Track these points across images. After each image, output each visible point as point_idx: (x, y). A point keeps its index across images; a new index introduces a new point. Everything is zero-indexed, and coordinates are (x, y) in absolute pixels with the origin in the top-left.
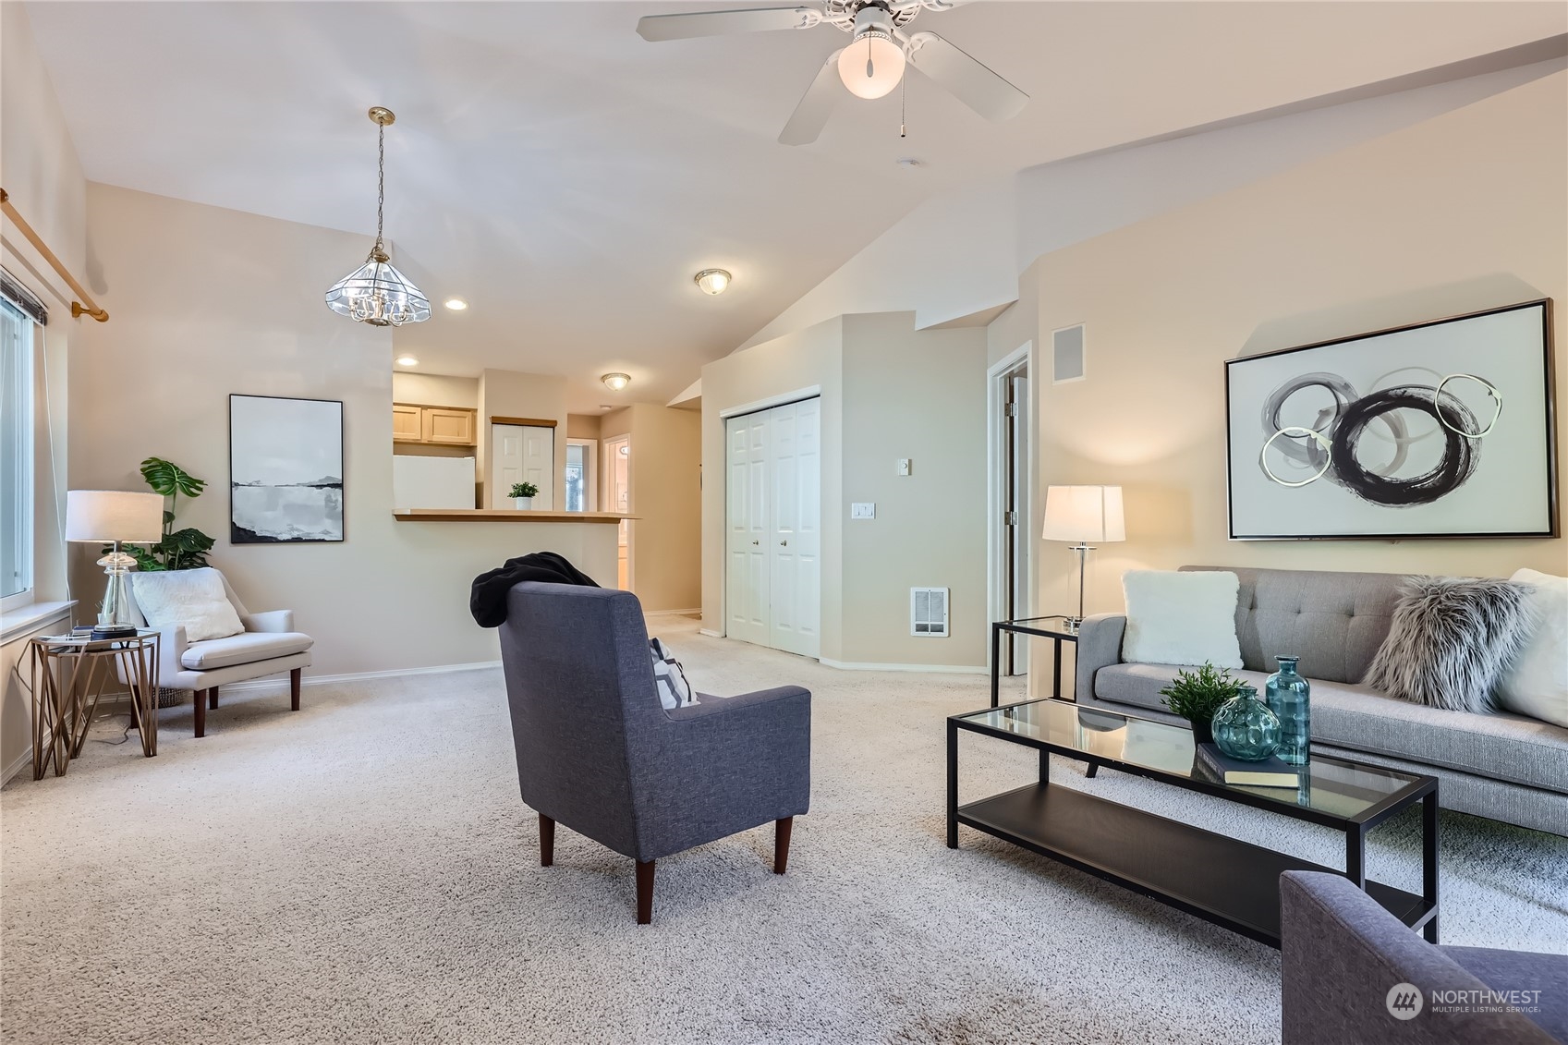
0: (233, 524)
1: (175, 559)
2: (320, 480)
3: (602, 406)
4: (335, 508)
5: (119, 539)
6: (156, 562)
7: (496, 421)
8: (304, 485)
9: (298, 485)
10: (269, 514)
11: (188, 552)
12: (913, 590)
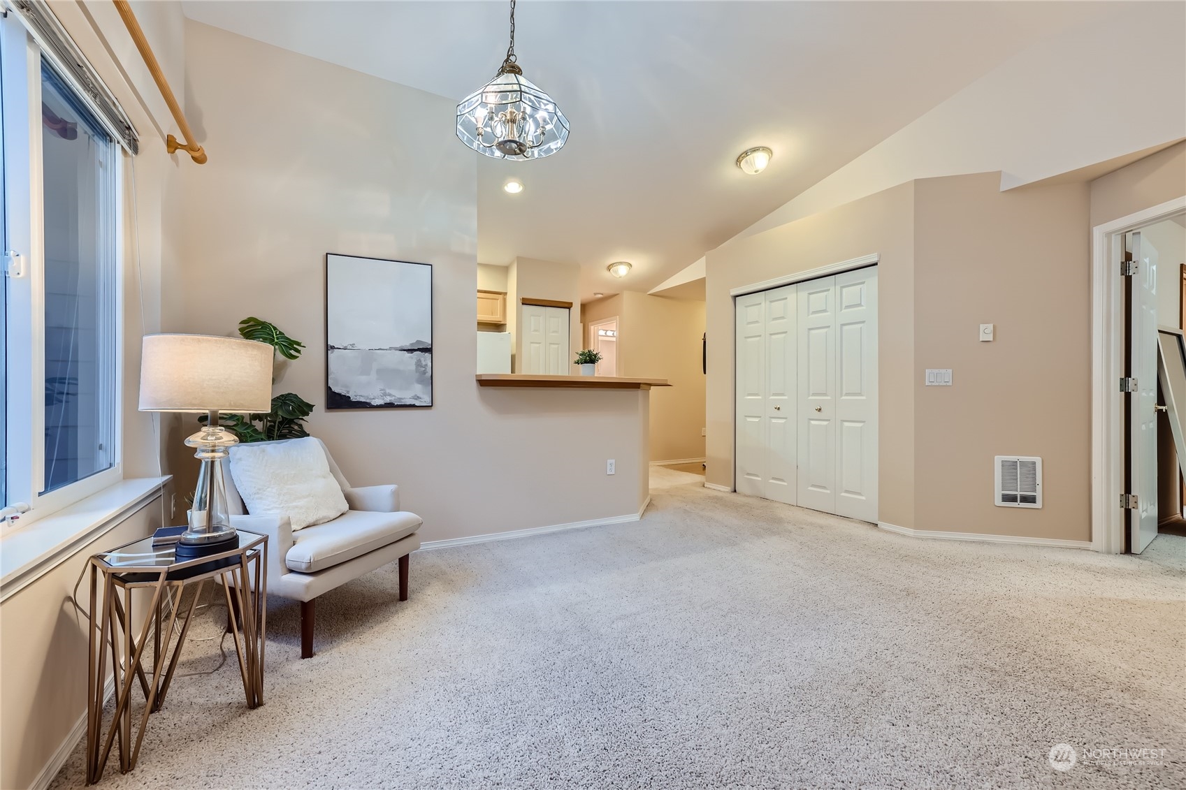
0: (328, 389)
1: (274, 427)
2: (412, 344)
3: (595, 294)
4: (424, 373)
5: (215, 408)
6: (255, 431)
7: (526, 302)
8: (396, 349)
9: (391, 349)
10: (363, 378)
11: (286, 419)
12: (998, 459)
